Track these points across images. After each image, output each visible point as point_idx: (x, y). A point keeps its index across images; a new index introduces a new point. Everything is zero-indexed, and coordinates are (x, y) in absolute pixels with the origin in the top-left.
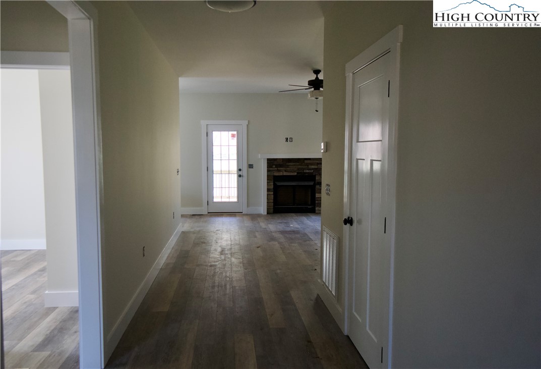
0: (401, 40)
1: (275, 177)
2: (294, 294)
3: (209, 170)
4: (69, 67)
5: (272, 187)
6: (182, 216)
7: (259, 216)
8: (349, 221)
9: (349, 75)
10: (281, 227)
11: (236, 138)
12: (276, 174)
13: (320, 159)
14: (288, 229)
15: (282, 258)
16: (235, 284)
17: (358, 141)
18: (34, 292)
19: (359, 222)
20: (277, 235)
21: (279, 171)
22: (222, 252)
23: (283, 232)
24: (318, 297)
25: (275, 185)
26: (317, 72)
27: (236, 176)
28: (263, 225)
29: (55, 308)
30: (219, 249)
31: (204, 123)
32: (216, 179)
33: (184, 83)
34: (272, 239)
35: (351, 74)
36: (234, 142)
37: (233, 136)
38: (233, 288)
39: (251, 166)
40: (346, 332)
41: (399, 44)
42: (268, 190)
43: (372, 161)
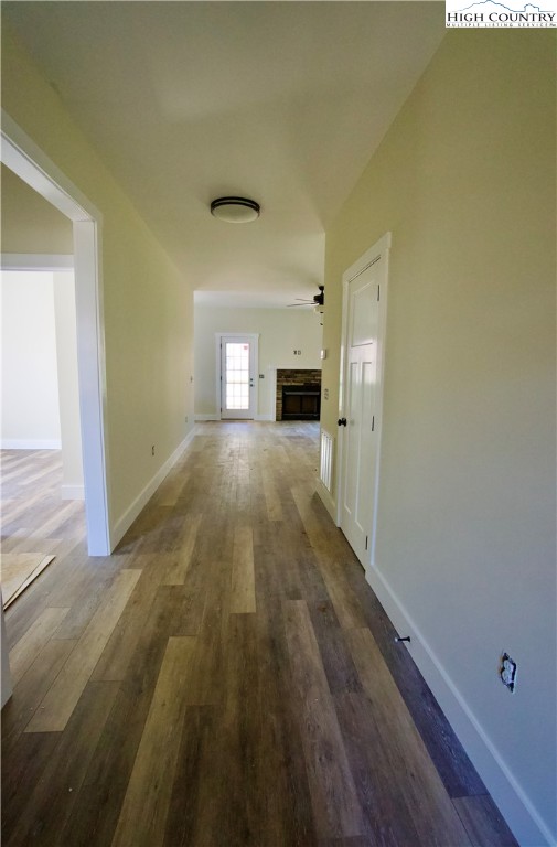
0: (390, 246)
1: (284, 386)
2: (294, 491)
3: (222, 379)
4: (73, 269)
5: (281, 396)
6: (196, 422)
7: (269, 422)
8: (343, 422)
9: (346, 284)
10: (288, 433)
11: (247, 351)
12: (285, 384)
13: (320, 371)
14: (294, 434)
15: (286, 460)
16: (240, 482)
17: (352, 347)
18: (53, 487)
19: (352, 423)
20: (282, 440)
21: (287, 381)
22: (231, 454)
23: (289, 437)
24: (316, 493)
25: (283, 394)
26: (322, 288)
27: (247, 386)
28: (271, 431)
29: (71, 501)
30: (229, 451)
31: (218, 335)
32: (229, 388)
33: (199, 296)
34: (279, 443)
35: (347, 283)
36: (246, 353)
37: (245, 348)
38: (238, 485)
39: (261, 377)
40: (338, 525)
41: (387, 251)
42: (278, 399)
43: (364, 363)
